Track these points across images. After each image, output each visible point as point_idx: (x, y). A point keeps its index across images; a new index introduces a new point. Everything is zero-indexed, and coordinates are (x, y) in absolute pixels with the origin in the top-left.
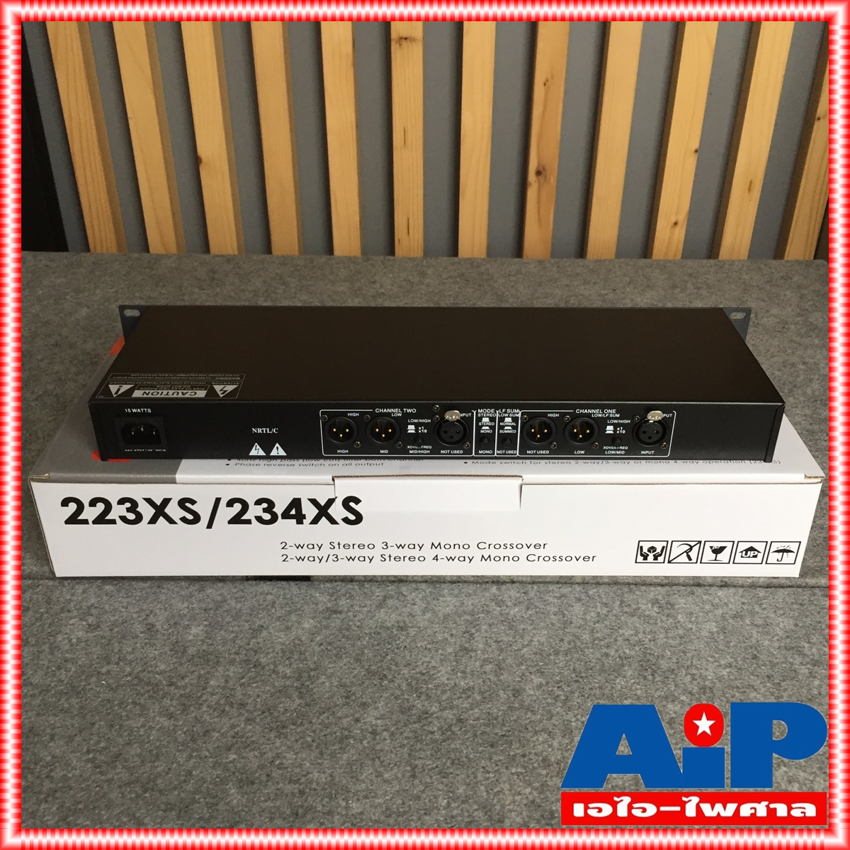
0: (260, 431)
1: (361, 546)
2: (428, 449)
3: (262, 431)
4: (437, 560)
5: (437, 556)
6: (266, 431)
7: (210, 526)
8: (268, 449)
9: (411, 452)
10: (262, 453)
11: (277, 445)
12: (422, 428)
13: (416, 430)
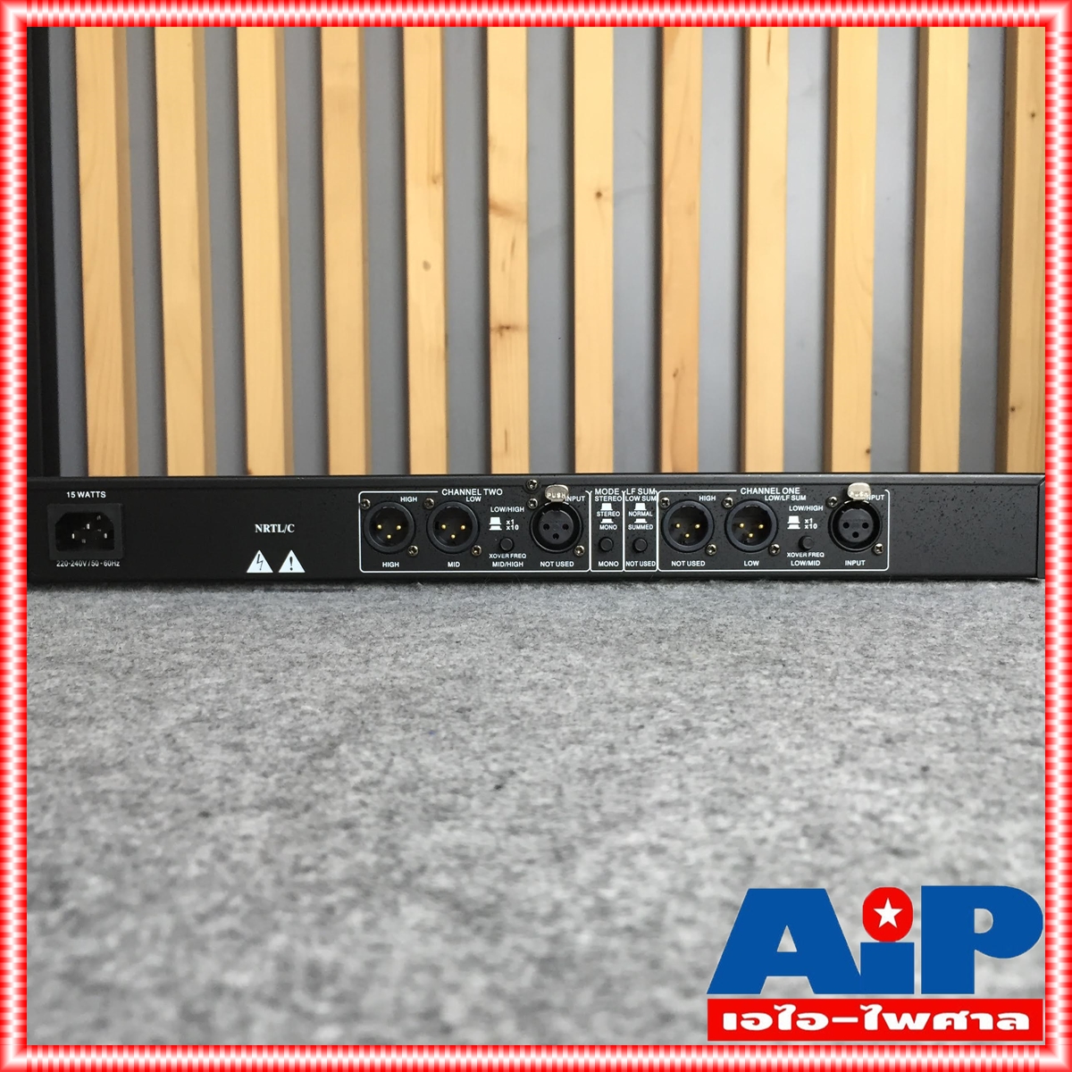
0: (266, 528)
2: (521, 560)
3: (271, 529)
6: (276, 528)
8: (275, 562)
9: (494, 565)
10: (267, 569)
11: (291, 554)
12: (511, 522)
13: (503, 525)
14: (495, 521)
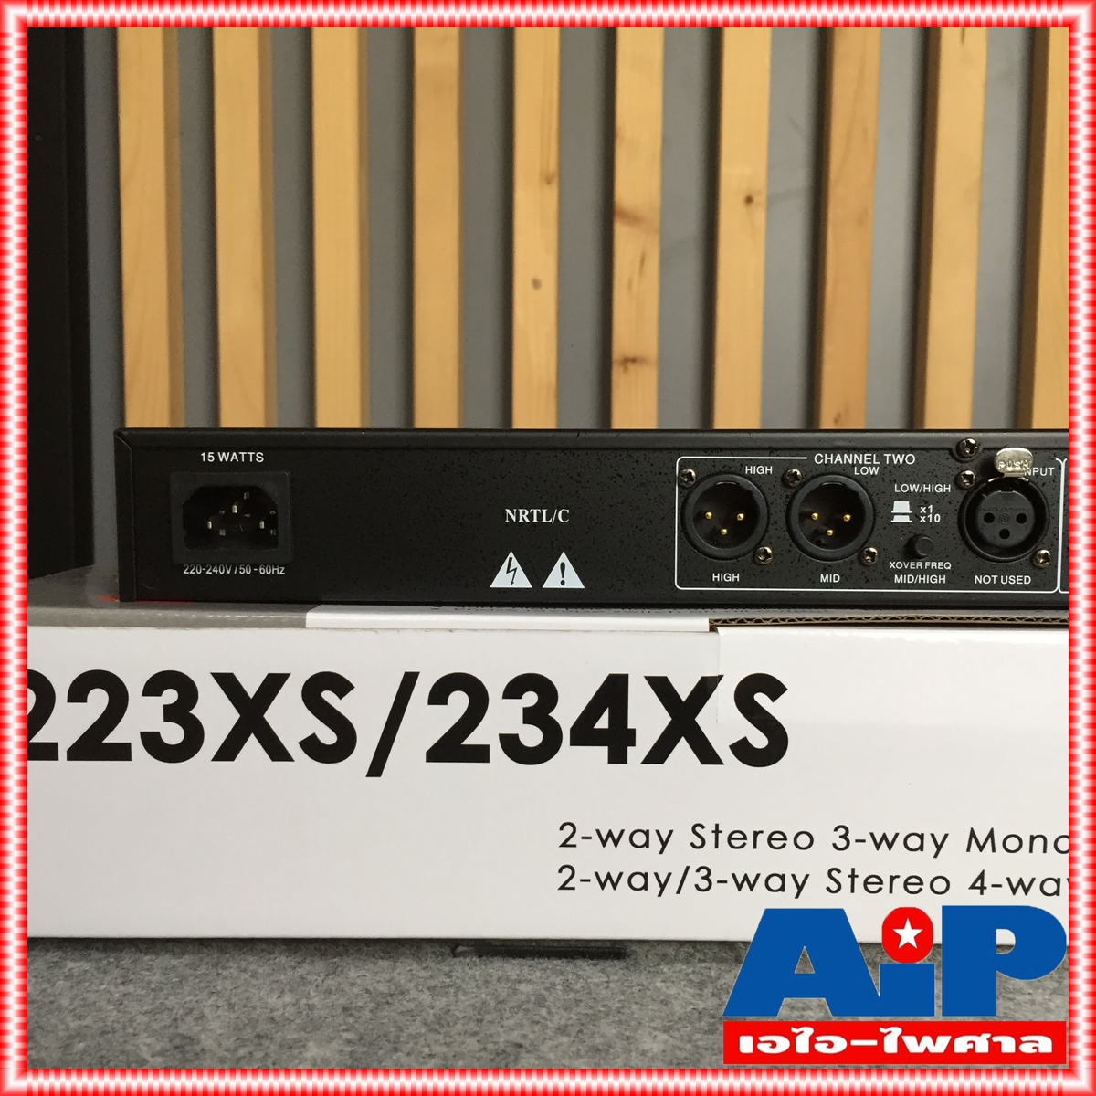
0: (523, 516)
1: (776, 840)
2: (942, 572)
3: (531, 516)
4: (982, 888)
5: (981, 877)
6: (540, 516)
7: (376, 769)
8: (537, 571)
9: (898, 579)
10: (522, 582)
11: (563, 558)
12: (927, 510)
13: (915, 515)
14: (902, 507)
